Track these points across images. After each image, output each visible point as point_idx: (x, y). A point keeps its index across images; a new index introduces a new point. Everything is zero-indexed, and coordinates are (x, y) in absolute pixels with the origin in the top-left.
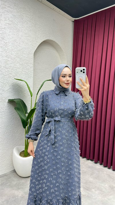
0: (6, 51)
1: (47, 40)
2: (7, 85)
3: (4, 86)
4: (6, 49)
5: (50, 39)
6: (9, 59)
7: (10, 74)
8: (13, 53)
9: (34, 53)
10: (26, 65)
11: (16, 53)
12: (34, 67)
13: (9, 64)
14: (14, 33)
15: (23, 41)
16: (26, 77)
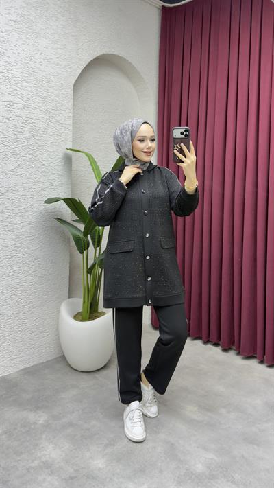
0: (10, 82)
1: (104, 55)
2: (12, 159)
3: (5, 161)
4: (10, 76)
5: (111, 53)
6: (17, 100)
7: (19, 132)
8: (25, 84)
9: (74, 86)
10: (55, 113)
11: (32, 85)
12: (73, 117)
13: (16, 111)
14: (28, 41)
15: (48, 58)
16: (55, 141)
